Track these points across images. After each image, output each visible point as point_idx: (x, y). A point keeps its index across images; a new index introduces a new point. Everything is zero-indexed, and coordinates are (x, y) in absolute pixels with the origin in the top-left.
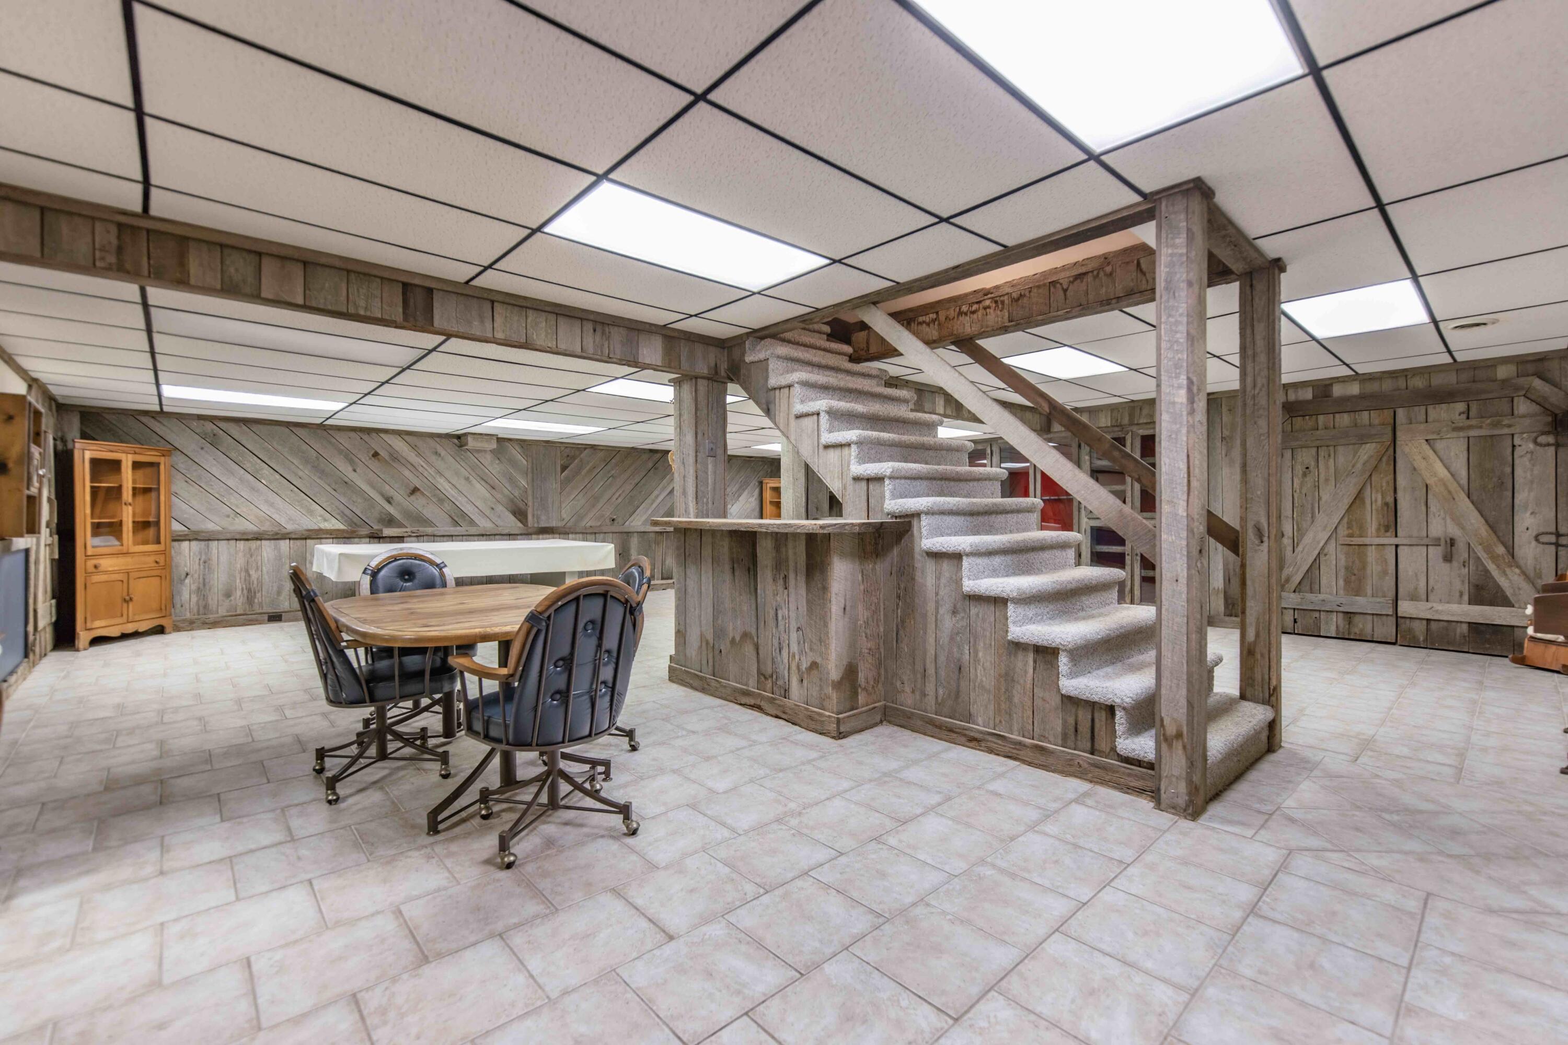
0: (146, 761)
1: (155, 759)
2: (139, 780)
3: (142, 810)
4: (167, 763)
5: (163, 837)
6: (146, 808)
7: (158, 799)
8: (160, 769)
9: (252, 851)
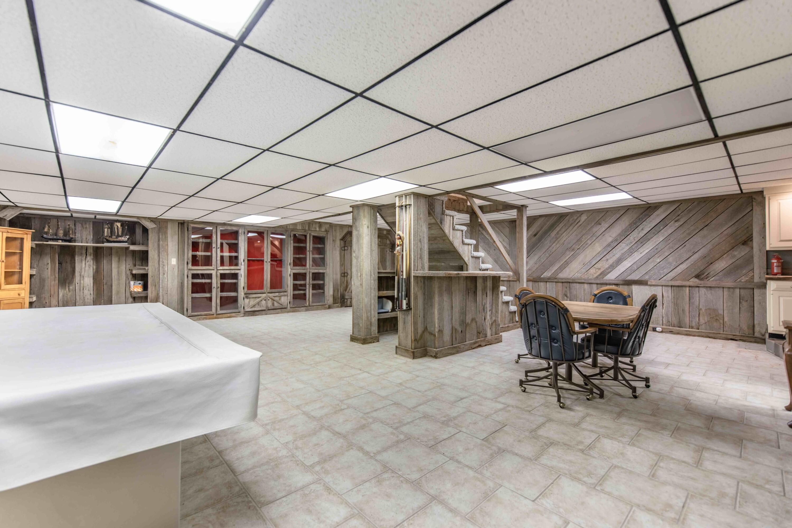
0: (714, 450)
1: (708, 449)
2: (721, 437)
3: (722, 419)
4: (700, 441)
5: (716, 404)
6: (719, 418)
7: (713, 420)
8: (707, 438)
9: (687, 389)
